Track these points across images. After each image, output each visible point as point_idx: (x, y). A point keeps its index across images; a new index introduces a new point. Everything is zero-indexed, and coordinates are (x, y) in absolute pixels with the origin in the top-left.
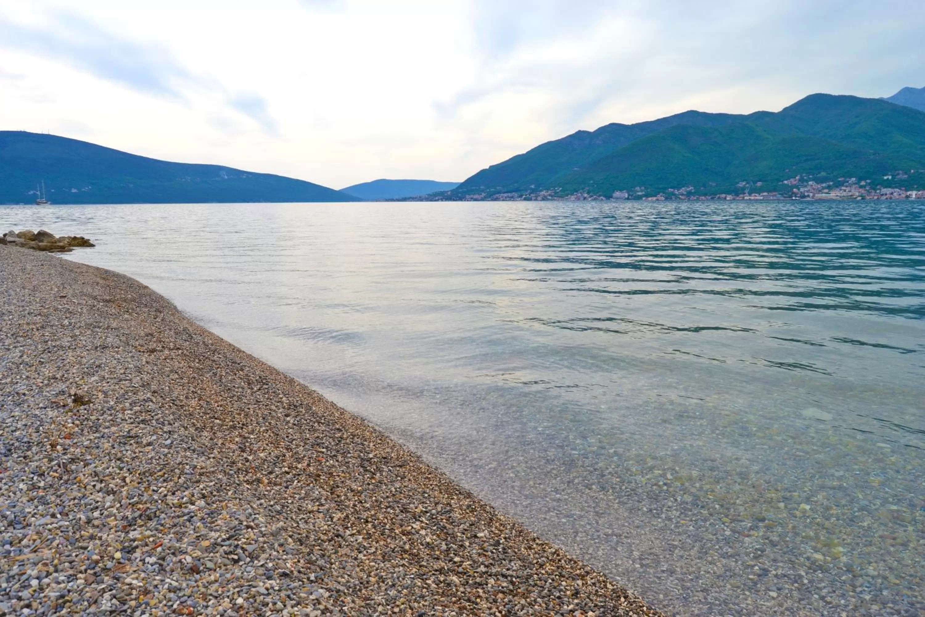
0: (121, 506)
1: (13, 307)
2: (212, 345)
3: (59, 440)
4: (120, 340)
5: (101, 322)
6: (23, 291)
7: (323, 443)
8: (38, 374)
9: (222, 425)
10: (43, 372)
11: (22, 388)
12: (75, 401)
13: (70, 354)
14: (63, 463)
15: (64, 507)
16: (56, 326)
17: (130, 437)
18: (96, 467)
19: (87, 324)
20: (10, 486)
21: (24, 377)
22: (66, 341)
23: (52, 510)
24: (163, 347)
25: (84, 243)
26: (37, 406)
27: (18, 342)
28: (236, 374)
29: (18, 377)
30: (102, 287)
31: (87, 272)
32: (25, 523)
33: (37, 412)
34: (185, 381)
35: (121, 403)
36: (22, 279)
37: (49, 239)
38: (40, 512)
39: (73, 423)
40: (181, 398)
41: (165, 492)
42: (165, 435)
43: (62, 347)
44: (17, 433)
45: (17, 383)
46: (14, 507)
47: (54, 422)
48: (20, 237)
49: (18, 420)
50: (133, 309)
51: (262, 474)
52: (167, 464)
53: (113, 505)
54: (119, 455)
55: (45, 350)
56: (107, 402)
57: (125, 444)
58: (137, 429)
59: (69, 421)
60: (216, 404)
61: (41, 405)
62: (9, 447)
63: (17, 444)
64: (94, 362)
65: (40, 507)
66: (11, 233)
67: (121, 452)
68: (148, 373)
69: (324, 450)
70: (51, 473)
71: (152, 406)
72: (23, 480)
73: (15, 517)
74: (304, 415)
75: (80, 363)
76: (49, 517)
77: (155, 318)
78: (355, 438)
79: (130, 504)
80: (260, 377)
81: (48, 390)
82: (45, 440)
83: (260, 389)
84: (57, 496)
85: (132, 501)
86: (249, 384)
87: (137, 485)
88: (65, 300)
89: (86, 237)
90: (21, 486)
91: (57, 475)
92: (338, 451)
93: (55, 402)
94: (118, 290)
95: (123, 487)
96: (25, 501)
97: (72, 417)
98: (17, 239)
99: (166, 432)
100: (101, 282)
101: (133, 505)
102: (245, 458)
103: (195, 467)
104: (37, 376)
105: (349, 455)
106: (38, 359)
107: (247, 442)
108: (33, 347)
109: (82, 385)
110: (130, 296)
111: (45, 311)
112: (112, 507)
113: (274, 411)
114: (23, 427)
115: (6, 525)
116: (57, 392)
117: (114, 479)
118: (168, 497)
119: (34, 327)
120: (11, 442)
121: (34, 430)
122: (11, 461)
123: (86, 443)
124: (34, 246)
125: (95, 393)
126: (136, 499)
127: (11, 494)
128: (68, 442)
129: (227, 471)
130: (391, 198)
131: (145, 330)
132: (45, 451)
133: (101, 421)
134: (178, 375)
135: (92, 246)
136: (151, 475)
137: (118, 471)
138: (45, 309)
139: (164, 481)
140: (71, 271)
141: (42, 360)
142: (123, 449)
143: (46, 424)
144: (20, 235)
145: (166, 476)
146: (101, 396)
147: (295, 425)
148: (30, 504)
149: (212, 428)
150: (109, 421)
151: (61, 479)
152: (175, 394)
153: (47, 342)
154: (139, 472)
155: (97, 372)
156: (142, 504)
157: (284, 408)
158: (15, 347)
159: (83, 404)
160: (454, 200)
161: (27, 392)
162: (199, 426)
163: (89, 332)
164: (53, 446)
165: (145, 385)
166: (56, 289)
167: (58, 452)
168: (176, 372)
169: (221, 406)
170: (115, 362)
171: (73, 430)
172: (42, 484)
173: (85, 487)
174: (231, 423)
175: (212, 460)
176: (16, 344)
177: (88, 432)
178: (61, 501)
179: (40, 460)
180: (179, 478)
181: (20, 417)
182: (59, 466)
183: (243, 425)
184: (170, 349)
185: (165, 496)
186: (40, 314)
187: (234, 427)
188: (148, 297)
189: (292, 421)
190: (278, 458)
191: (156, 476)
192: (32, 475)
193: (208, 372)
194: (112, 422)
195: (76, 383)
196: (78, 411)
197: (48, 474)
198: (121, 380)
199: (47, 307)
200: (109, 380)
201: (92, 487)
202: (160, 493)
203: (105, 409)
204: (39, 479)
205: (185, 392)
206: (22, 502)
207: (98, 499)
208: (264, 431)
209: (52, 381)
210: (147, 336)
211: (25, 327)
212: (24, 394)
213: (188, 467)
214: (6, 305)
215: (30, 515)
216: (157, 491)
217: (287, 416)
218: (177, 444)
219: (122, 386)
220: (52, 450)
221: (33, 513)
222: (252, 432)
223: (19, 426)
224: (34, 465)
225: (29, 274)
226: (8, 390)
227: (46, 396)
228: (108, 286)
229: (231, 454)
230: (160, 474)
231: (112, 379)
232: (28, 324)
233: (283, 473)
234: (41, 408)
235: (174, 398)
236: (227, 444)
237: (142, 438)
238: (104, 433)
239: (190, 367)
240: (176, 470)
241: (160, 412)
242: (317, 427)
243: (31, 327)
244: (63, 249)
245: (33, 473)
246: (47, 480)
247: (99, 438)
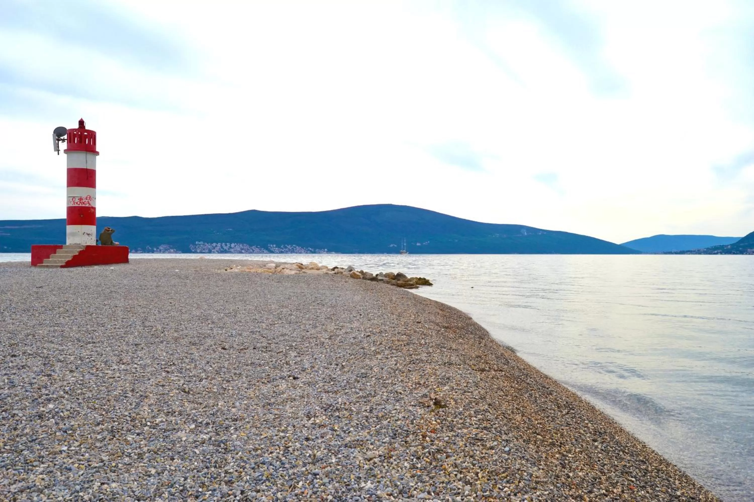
0: (477, 496)
1: (387, 327)
2: (524, 369)
3: (428, 433)
4: (460, 359)
5: (445, 344)
6: (392, 316)
7: (631, 473)
8: (409, 379)
9: (543, 441)
10: (412, 378)
11: (399, 389)
12: (435, 404)
13: (428, 367)
14: (432, 452)
15: (436, 487)
16: (417, 344)
17: (477, 439)
18: (455, 460)
19: (436, 345)
20: (398, 463)
21: (400, 380)
22: (424, 356)
23: (427, 488)
24: (490, 368)
25: (425, 282)
26: (409, 404)
27: (393, 353)
28: (547, 398)
29: (396, 380)
30: (441, 316)
31: (430, 304)
32: (410, 494)
33: (411, 408)
34: (509, 398)
35: (467, 410)
36: (390, 307)
37: (404, 279)
38: (419, 487)
39: (436, 421)
40: (509, 412)
41: (509, 492)
42: (503, 442)
43: (422, 360)
44: (399, 422)
45: (395, 384)
46: (402, 479)
47: (422, 418)
48: (386, 277)
49: (399, 412)
50: (464, 335)
51: (583, 492)
52: (509, 468)
53: (470, 494)
54: (471, 453)
55: (411, 362)
56: (458, 408)
57: (474, 444)
58: (482, 434)
59: (433, 419)
60: (537, 422)
61: (412, 403)
62: (394, 433)
63: (400, 431)
64: (445, 375)
65: (419, 484)
66: (381, 274)
67: (472, 450)
68: (483, 388)
69: (633, 479)
70: (425, 458)
71: (490, 417)
72: (407, 460)
73: (403, 487)
74: (609, 442)
75: (435, 374)
76: (426, 493)
77: (480, 344)
78: (660, 473)
79: (483, 496)
80: (567, 402)
81: (416, 392)
82: (419, 431)
83: (568, 413)
84: (430, 477)
85: (485, 494)
86: (559, 407)
87: (486, 481)
88: (420, 325)
89: (427, 278)
90: (406, 464)
91: (429, 460)
92: (646, 483)
93: (421, 403)
94: (452, 320)
95: (477, 480)
96: (409, 477)
97: (434, 416)
98: (384, 278)
99: (504, 440)
100: (440, 312)
101: (486, 498)
102: (567, 474)
103: (531, 475)
104: (408, 380)
105: (657, 489)
106: (408, 368)
107: (566, 460)
108: (403, 359)
109: (438, 392)
110: (460, 325)
111: (408, 332)
112: (470, 496)
113: (583, 435)
114: (403, 419)
115: (398, 492)
116: (422, 394)
117: (469, 472)
118: (511, 497)
119: (402, 343)
120: (396, 429)
121: (410, 422)
122: (397, 443)
123: (446, 439)
124: (395, 283)
125: (448, 399)
126: (488, 493)
127: (399, 469)
128: (433, 435)
129: (555, 483)
130: (670, 251)
131: (475, 353)
132: (419, 440)
133: (455, 423)
134: (503, 392)
135: (430, 285)
136: (497, 474)
137: (472, 467)
138: (408, 330)
139: (508, 482)
140: (421, 303)
141: (410, 369)
142: (473, 448)
143: (417, 419)
144: (387, 275)
145: (508, 478)
146: (453, 403)
147: (603, 450)
148: (412, 479)
149: (535, 442)
150: (461, 424)
151: (431, 464)
152: (504, 408)
153: (411, 355)
154: (488, 470)
155: (448, 383)
156: (493, 499)
157: (591, 433)
158: (392, 357)
159: (442, 407)
160: (734, 254)
161: (402, 392)
162: (525, 438)
163: (438, 351)
164: (424, 437)
165: (483, 398)
166: (413, 317)
167: (427, 442)
168: (502, 390)
169: (540, 424)
170: (459, 376)
171: (436, 427)
172: (419, 466)
173: (449, 475)
174: (551, 440)
175: (541, 471)
176: (392, 355)
177: (446, 430)
178: (434, 482)
179: (416, 446)
180: (519, 482)
181: (400, 410)
182: (430, 454)
183: (561, 443)
184: (495, 371)
185: (509, 495)
186: (405, 334)
187: (553, 444)
188: (472, 326)
189: (600, 447)
190: (596, 480)
191: (500, 476)
192: (412, 457)
193: (526, 393)
194: (462, 425)
195: (434, 389)
196: (438, 412)
197: (423, 458)
198: (465, 392)
199: (409, 329)
200: (457, 390)
201: (454, 476)
202: (505, 492)
203: (457, 414)
204: (417, 461)
205: (511, 407)
206: (407, 477)
207: (459, 487)
208: (579, 451)
209: (418, 386)
210: (477, 358)
211: (396, 342)
212: (401, 393)
213: (525, 474)
214: (383, 326)
215: (413, 489)
216: (502, 490)
217: (595, 441)
218: (514, 452)
219: (467, 397)
220: (423, 440)
221: (415, 487)
222: (569, 451)
223: (400, 417)
224: (413, 449)
225: (395, 304)
226: (390, 389)
227: (415, 397)
228: (445, 316)
229: (555, 468)
230: (503, 475)
231: (459, 390)
232: (398, 341)
233: (601, 495)
234: (413, 405)
235: (504, 412)
236: (549, 458)
237: (486, 442)
238: (458, 433)
239: (512, 387)
240: (517, 475)
241: (496, 422)
242: (623, 456)
243: (400, 343)
244: (412, 286)
245: (413, 456)
246: (422, 463)
247: (455, 436)
